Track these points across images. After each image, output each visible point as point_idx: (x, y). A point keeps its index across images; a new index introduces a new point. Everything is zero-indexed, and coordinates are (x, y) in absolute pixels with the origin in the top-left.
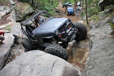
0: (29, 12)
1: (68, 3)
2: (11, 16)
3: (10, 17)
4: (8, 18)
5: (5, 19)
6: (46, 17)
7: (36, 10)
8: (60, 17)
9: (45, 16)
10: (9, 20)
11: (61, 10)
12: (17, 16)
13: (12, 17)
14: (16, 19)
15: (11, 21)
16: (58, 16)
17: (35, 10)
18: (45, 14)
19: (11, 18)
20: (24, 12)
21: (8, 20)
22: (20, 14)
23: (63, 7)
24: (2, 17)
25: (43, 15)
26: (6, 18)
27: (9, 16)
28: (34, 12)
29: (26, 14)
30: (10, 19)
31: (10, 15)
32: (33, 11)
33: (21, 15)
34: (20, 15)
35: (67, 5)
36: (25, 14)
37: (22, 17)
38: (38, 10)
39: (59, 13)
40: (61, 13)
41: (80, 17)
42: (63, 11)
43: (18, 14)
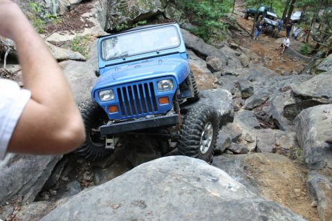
0: (148, 9)
1: (262, 9)
2: (94, 11)
3: (91, 14)
4: (85, 15)
5: (74, 17)
6: (196, 35)
7: (169, 8)
8: (237, 45)
9: (192, 32)
10: (87, 22)
11: (239, 25)
12: (112, 13)
13: (96, 15)
14: (106, 24)
15: (91, 25)
16: (228, 41)
17: (165, 7)
18: (195, 28)
19: (94, 16)
20: (133, 7)
21: (82, 20)
22: (121, 9)
23: (246, 18)
24: (69, 7)
25: (187, 29)
26: (78, 14)
27: (89, 9)
28: (163, 14)
29: (140, 13)
30: (91, 20)
31: (93, 7)
32: (161, 10)
33: (124, 14)
34: (119, 13)
35: (261, 13)
36: (137, 12)
37: (124, 19)
38: (174, 9)
39: (233, 33)
40: (238, 33)
41: (296, 58)
42: (245, 29)
43: (115, 9)
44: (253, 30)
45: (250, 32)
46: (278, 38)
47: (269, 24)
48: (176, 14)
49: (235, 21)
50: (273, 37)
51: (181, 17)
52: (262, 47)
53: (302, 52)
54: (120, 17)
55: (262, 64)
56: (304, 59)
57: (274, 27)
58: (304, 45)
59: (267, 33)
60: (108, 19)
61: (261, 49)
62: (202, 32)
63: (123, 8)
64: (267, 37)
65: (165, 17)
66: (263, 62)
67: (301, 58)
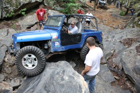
6: (64, 13)
9: (61, 12)
11: (88, 5)
12: (4, 6)
18: (63, 9)
25: (58, 11)
28: (43, 3)
29: (22, 4)
32: (39, 1)
33: (11, 6)
34: (8, 5)
36: (20, 4)
39: (85, 9)
40: (87, 9)
41: (119, 18)
42: (91, 7)
43: (5, 3)
44: (95, 7)
45: (94, 8)
46: (107, 9)
47: (102, 3)
48: (50, 2)
49: (85, 3)
50: (105, 9)
51: (54, 4)
52: (100, 15)
53: (121, 14)
54: (9, 8)
55: (102, 24)
56: (122, 18)
57: (105, 4)
58: (121, 11)
59: (102, 8)
60: (2, 10)
61: (100, 16)
62: (67, 11)
63: (9, 2)
64: (102, 10)
65: (44, 5)
66: (103, 22)
67: (121, 17)
